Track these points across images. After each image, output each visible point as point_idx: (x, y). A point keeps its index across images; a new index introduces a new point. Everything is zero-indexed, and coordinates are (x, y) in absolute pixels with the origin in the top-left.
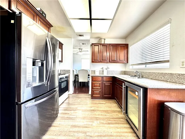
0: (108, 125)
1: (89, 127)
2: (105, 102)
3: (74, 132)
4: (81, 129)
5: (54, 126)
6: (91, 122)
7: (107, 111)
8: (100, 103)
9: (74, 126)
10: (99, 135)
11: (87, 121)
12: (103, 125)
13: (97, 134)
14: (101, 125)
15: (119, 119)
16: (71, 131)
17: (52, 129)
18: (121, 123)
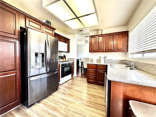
0: (87, 107)
1: (71, 103)
2: (97, 88)
3: (60, 103)
4: (66, 103)
5: (52, 96)
6: (76, 100)
7: (95, 96)
8: (93, 88)
9: (63, 99)
10: (75, 111)
11: (74, 99)
12: (83, 106)
13: (74, 110)
14: (81, 105)
15: (101, 106)
16: (59, 102)
17: (50, 97)
18: (100, 110)
